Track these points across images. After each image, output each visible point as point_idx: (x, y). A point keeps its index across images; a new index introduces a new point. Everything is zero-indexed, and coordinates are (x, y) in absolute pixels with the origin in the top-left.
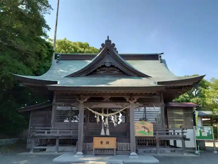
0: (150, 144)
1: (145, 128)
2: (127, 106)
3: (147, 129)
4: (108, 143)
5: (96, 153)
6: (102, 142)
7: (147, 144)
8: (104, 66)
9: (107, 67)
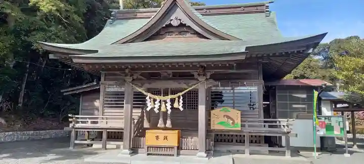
0: (239, 141)
1: (228, 117)
2: (195, 85)
3: (232, 119)
4: (166, 138)
5: (149, 152)
6: (157, 137)
7: (234, 141)
8: (170, 26)
9: (174, 26)
